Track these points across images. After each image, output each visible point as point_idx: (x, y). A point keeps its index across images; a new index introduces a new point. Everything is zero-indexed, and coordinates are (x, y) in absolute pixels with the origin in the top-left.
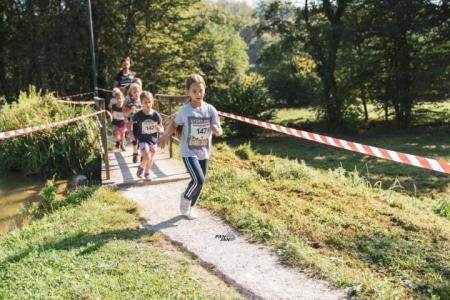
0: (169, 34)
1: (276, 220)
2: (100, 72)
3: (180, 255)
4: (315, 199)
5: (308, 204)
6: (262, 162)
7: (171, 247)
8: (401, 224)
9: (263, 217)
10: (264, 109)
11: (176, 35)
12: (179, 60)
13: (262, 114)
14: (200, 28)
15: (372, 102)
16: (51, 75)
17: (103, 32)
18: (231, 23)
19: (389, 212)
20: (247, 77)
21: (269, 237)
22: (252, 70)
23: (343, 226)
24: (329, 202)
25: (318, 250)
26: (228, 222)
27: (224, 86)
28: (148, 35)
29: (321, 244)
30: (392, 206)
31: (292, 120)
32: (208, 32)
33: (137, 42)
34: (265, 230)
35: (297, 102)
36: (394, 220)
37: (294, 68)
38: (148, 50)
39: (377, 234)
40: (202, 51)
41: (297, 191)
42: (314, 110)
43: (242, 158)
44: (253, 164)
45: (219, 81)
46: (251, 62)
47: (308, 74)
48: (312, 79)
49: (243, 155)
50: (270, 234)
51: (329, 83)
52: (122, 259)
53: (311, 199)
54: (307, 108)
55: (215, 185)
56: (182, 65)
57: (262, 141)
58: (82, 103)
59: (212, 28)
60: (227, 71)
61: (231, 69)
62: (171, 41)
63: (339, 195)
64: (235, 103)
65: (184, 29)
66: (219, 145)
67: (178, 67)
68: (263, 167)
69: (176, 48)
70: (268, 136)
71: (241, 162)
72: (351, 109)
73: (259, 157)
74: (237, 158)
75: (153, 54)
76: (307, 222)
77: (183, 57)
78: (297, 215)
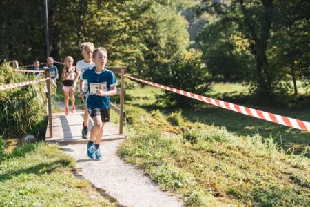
0: (117, 13)
1: (187, 174)
2: (54, 46)
3: (102, 199)
4: (226, 158)
5: (218, 162)
6: (190, 128)
7: (96, 192)
8: (298, 182)
9: (177, 171)
10: (201, 82)
11: (123, 14)
12: (125, 36)
13: (199, 87)
14: (146, 8)
15: (300, 79)
16: (10, 47)
17: (58, 10)
18: (174, 4)
19: (289, 172)
20: (188, 53)
21: (179, 187)
22: (192, 46)
23: (244, 180)
24: (237, 162)
25: (217, 198)
26: (147, 175)
27: (166, 61)
28: (99, 13)
29: (222, 194)
30: (295, 167)
31: (227, 93)
32: (153, 12)
33: (88, 19)
34: (177, 181)
35: (233, 77)
36: (292, 178)
37: (231, 46)
38: (98, 26)
39: (272, 188)
40: (146, 29)
41: (212, 152)
42: (247, 84)
43: (173, 124)
44: (183, 129)
45: (162, 56)
46: (191, 39)
47: (243, 51)
48: (247, 56)
49: (174, 122)
50: (180, 184)
51: (261, 60)
52: (53, 199)
53: (222, 159)
54: (240, 82)
55: (141, 144)
56: (128, 41)
57: (198, 112)
58: (34, 72)
59: (157, 8)
60: (170, 47)
61: (173, 46)
62: (119, 19)
63: (248, 156)
64: (175, 76)
65: (131, 9)
66: (154, 112)
67: (124, 42)
68: (191, 132)
69: (124, 25)
70: (204, 107)
71: (171, 128)
72: (281, 84)
73: (189, 123)
74: (169, 124)
75: (102, 31)
76: (214, 176)
77: (129, 34)
78: (206, 171)
